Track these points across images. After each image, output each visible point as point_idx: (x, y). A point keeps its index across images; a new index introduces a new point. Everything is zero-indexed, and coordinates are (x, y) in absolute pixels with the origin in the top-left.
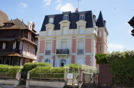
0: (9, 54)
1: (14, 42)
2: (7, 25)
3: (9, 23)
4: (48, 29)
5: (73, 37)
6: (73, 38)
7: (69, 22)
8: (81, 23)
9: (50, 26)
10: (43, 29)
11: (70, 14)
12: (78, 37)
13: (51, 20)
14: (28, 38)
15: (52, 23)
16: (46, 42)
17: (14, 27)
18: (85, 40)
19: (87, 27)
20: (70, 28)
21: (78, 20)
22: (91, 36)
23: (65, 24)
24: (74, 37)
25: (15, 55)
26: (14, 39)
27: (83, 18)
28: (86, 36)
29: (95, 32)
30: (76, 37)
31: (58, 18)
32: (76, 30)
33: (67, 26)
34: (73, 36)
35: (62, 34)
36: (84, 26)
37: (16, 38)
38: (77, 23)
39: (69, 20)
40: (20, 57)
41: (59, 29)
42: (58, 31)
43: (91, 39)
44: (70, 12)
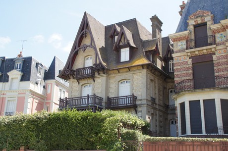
6: (2, 96)
8: (15, 74)
12: (9, 94)
18: (16, 99)
19: (22, 80)
22: (25, 93)
24: (3, 94)
27: (20, 67)
28: (19, 94)
30: (6, 94)
32: (7, 83)
34: (2, 93)
36: (17, 78)
38: (9, 74)
43: (24, 97)
44: (4, 58)
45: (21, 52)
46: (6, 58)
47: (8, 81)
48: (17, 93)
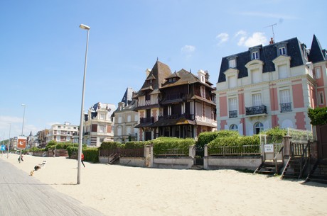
0: (177, 122)
1: (181, 103)
2: (170, 81)
3: (172, 78)
4: (229, 77)
5: (270, 85)
6: (271, 87)
7: (261, 63)
8: (282, 61)
9: (232, 73)
10: (222, 78)
11: (261, 48)
12: (279, 84)
13: (233, 63)
14: (200, 96)
15: (234, 68)
16: (228, 98)
17: (179, 83)
18: (291, 88)
19: (292, 65)
20: (264, 71)
21: (276, 56)
22: (301, 80)
23: (255, 66)
24: (273, 85)
25: (186, 122)
26: (181, 100)
27: (284, 52)
28: (292, 81)
29: (308, 72)
30: (275, 84)
31: (243, 59)
32: (273, 73)
33: (258, 69)
35: (252, 83)
36: (286, 64)
37: (184, 98)
38: (274, 61)
39: (261, 59)
40: (192, 126)
41: (246, 75)
42: (244, 79)
43: (301, 84)
44: (261, 46)
45: (271, 39)
46: (263, 46)
47: (274, 70)
48: (290, 82)
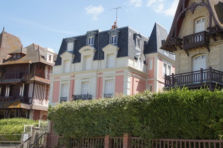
1: (20, 84)
2: (15, 57)
3: (17, 54)
5: (98, 74)
6: (99, 76)
7: (93, 49)
8: (111, 50)
9: (67, 57)
10: (58, 61)
11: (97, 34)
12: (106, 73)
13: (70, 46)
15: (70, 52)
16: (61, 83)
17: (21, 61)
18: (114, 78)
19: (119, 56)
20: (95, 59)
21: (107, 43)
22: (123, 71)
23: (88, 52)
24: (100, 74)
25: (18, 106)
26: (19, 80)
27: (115, 40)
28: (117, 72)
30: (102, 74)
31: (80, 42)
32: (102, 61)
34: (99, 72)
36: (114, 54)
37: (23, 78)
38: (104, 49)
39: (94, 47)
41: (79, 61)
42: (77, 64)
43: (123, 76)
44: (97, 31)
45: (115, 23)
46: (100, 31)
47: (103, 58)
48: (115, 72)
